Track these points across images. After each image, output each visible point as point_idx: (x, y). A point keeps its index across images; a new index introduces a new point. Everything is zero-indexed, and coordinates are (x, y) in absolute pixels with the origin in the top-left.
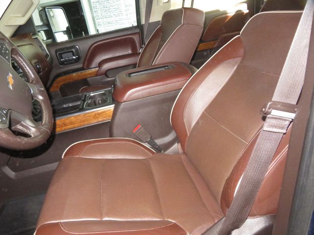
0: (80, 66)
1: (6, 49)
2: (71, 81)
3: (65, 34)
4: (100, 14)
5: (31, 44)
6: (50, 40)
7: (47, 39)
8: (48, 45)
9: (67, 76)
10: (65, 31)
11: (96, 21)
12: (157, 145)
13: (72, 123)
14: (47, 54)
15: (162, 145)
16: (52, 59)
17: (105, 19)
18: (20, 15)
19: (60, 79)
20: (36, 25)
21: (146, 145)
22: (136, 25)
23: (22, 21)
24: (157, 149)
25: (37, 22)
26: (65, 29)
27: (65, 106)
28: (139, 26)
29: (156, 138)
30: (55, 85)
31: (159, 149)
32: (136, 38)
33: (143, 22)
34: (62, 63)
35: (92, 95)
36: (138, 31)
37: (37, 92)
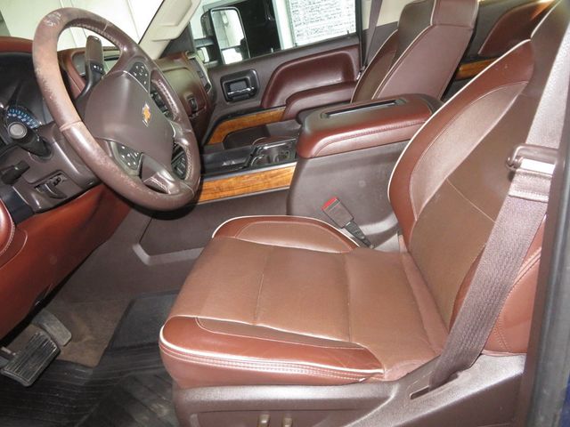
0: (255, 103)
1: (145, 71)
2: (241, 128)
3: (237, 51)
4: (301, 17)
5: (185, 68)
6: (214, 62)
7: (211, 60)
8: (210, 70)
9: (235, 120)
10: (238, 47)
11: (295, 28)
12: (363, 235)
13: (230, 188)
14: (208, 84)
15: (372, 236)
16: (215, 92)
17: (310, 25)
18: (173, 24)
19: (225, 124)
20: (195, 38)
21: (344, 232)
22: (355, 31)
23: (175, 33)
24: (362, 240)
25: (197, 33)
26: (239, 44)
27: (225, 164)
28: (360, 33)
29: (362, 224)
30: (216, 134)
31: (367, 242)
32: (353, 55)
33: (366, 25)
34: (230, 99)
35: (266, 148)
36: (356, 41)
37: (182, 134)
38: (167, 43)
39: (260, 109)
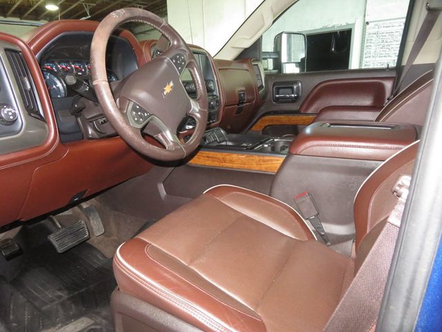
0: (295, 107)
1: (183, 61)
2: (278, 123)
3: (297, 66)
4: (372, 51)
5: (247, 70)
6: (276, 71)
7: (273, 69)
8: (268, 76)
9: (275, 116)
10: (299, 63)
11: (364, 59)
12: (323, 231)
13: (231, 161)
14: (262, 85)
15: (333, 235)
16: (266, 93)
18: (248, 37)
19: (267, 117)
20: (263, 50)
21: (307, 222)
22: (395, 65)
23: (247, 44)
24: (322, 236)
25: (268, 46)
26: (300, 61)
28: (399, 68)
29: (327, 221)
31: (325, 239)
33: (404, 62)
34: (277, 100)
35: (276, 140)
36: (394, 74)
38: (240, 51)
39: (297, 112)
